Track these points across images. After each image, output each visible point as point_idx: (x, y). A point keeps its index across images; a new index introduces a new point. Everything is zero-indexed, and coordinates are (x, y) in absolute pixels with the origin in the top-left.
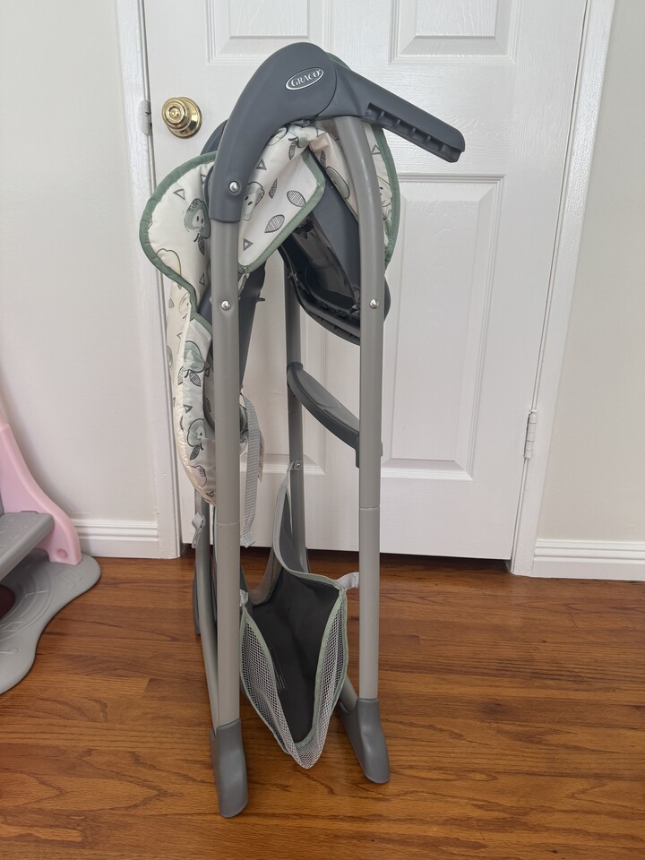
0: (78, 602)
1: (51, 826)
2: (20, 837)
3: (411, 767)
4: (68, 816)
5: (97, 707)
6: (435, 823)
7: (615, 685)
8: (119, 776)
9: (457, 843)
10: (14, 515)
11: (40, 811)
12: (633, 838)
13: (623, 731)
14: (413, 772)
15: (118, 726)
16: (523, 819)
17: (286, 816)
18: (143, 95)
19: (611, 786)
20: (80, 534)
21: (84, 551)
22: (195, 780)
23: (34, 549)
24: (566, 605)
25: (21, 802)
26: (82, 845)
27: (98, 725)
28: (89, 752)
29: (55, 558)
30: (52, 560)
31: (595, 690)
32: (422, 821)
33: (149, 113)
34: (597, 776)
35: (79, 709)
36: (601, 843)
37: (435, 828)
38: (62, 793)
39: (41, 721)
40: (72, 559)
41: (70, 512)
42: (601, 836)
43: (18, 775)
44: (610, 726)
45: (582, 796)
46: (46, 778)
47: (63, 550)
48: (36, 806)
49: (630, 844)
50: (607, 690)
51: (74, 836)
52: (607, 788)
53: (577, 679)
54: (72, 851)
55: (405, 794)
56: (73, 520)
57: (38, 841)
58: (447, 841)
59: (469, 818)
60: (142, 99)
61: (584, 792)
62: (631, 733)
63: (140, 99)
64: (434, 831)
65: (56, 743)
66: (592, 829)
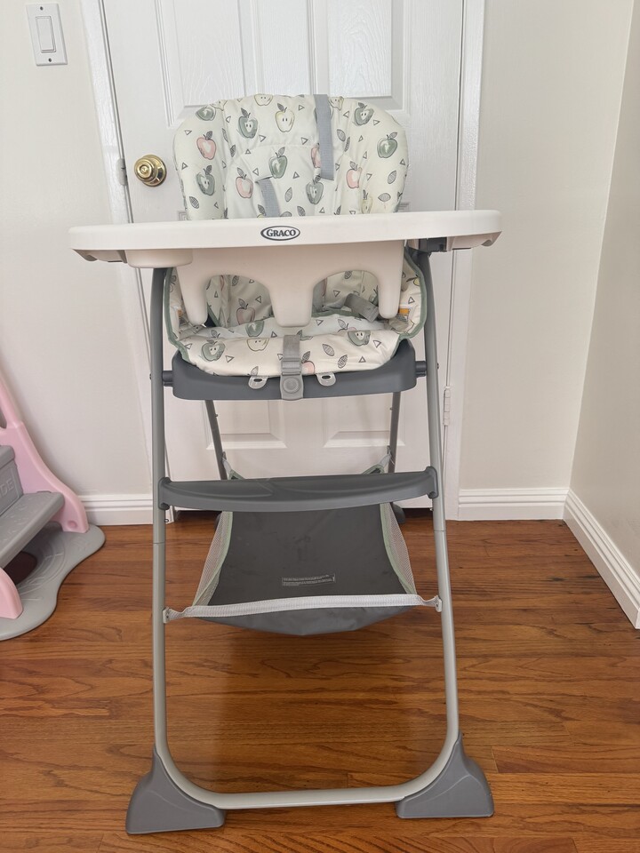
0: (90, 559)
1: (87, 708)
2: (65, 715)
3: (348, 658)
4: (98, 701)
5: (114, 631)
6: (363, 691)
7: (511, 596)
8: (134, 675)
9: (377, 702)
10: (31, 495)
11: (79, 700)
12: (503, 692)
13: (511, 626)
14: (350, 661)
15: (131, 644)
16: (427, 685)
17: (255, 693)
18: (118, 155)
19: (494, 661)
20: (86, 508)
21: (91, 521)
22: (188, 674)
23: (49, 522)
24: (483, 540)
25: (63, 694)
26: (110, 717)
27: (115, 644)
28: (110, 661)
29: (67, 528)
30: (64, 530)
31: (495, 600)
32: (353, 691)
33: (124, 168)
34: (485, 656)
35: (100, 634)
36: (480, 697)
37: (362, 694)
38: (92, 687)
39: (72, 644)
40: (81, 529)
41: (76, 491)
42: (479, 693)
43: (60, 678)
44: (501, 624)
45: (472, 669)
46: (80, 679)
47: (73, 522)
48: (75, 696)
49: (500, 696)
50: (504, 599)
51: (104, 712)
52: (490, 663)
53: (483, 593)
54: (103, 721)
55: (343, 674)
56: (79, 496)
57: (78, 717)
58: (370, 701)
59: (387, 687)
60: (118, 158)
61: (473, 666)
62: (516, 627)
63: (116, 158)
64: (360, 696)
65: (85, 657)
66: (474, 689)
